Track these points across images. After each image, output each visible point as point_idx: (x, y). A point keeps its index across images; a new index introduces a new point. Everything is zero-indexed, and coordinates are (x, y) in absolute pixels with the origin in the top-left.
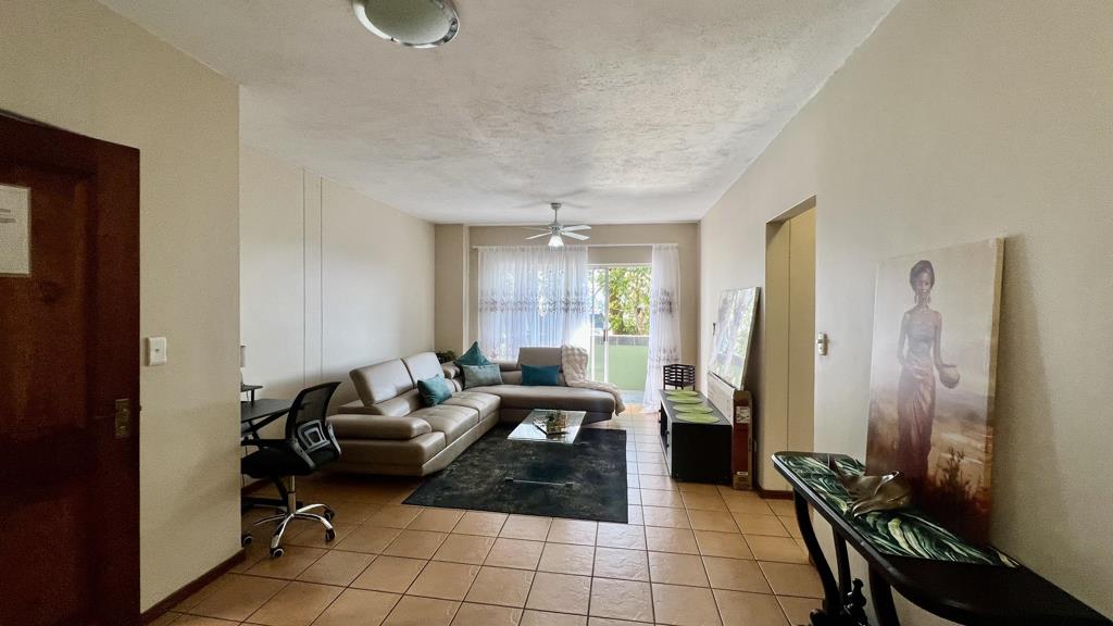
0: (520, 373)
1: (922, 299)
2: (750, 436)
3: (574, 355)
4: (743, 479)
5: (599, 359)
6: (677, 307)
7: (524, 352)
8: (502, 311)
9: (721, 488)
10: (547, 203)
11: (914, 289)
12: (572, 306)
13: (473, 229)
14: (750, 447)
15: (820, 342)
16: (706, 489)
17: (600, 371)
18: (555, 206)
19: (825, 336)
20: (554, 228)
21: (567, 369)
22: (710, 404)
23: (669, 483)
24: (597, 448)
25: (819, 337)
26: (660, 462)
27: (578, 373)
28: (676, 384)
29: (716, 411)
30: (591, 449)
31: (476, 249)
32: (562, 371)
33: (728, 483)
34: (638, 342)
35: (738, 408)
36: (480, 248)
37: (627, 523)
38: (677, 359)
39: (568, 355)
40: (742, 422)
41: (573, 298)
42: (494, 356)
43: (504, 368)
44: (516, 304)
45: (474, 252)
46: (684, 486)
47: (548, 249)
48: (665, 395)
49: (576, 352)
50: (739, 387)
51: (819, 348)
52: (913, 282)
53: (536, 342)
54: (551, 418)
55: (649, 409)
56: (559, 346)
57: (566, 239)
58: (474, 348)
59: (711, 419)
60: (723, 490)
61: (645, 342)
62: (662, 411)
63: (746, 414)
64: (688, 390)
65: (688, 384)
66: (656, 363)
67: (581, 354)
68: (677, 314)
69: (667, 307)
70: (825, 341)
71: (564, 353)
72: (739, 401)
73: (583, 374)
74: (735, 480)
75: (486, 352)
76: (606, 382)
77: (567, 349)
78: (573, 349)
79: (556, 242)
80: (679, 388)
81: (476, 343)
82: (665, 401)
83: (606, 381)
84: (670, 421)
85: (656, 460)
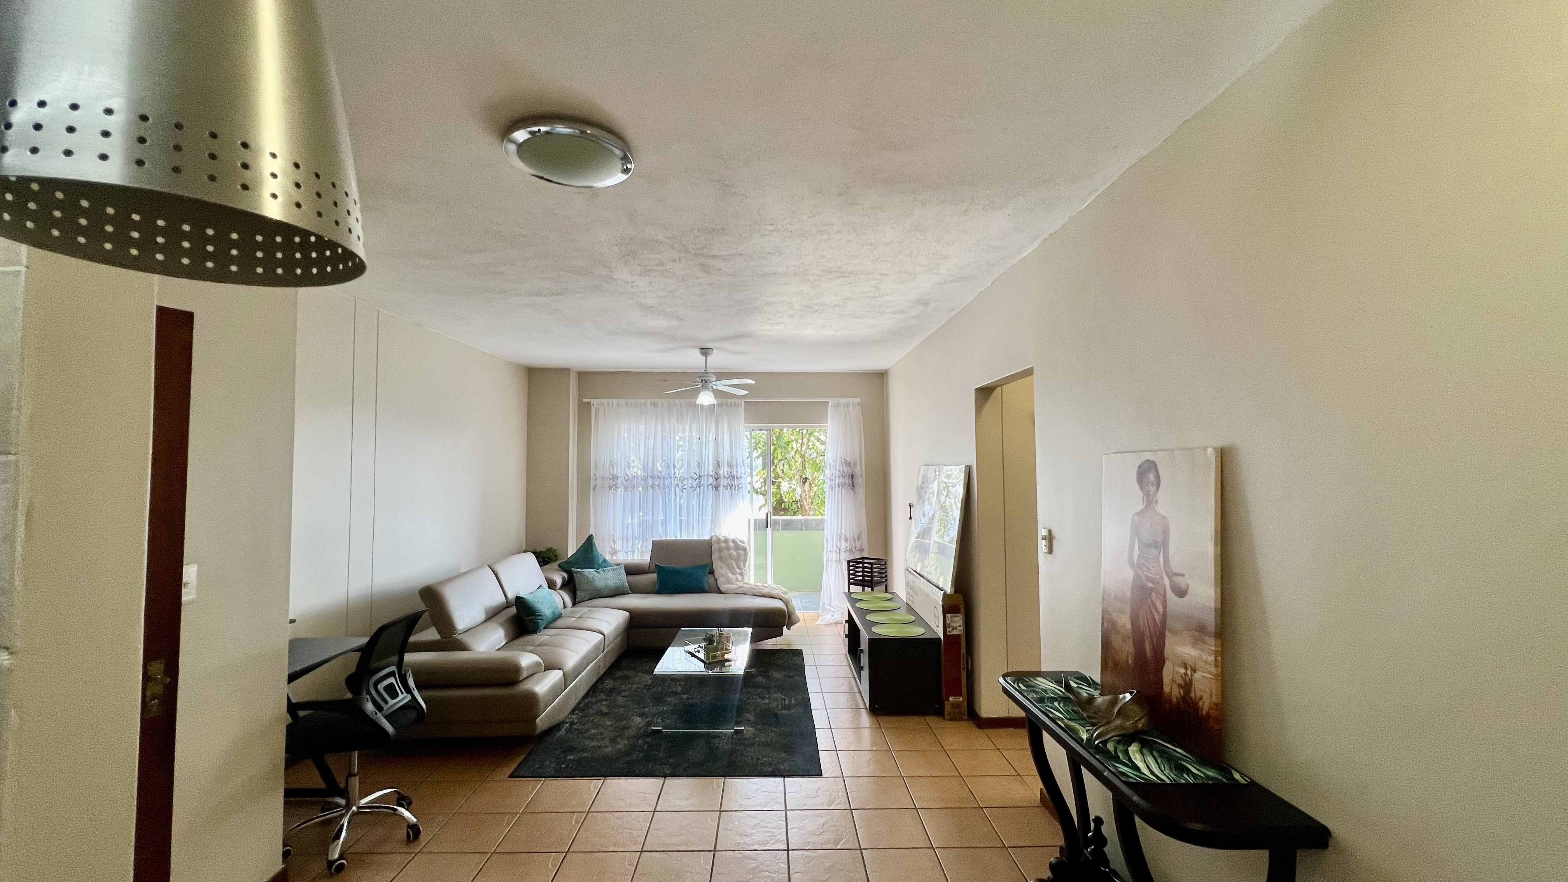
0: (654, 576)
1: (1150, 501)
2: (963, 651)
3: (728, 548)
4: (956, 706)
5: (761, 551)
6: (860, 481)
7: (659, 548)
8: (626, 489)
9: (929, 719)
10: (696, 347)
11: (1142, 489)
12: (724, 482)
13: (583, 375)
14: (963, 664)
15: (1044, 538)
16: (912, 722)
17: (761, 568)
18: (705, 351)
19: (1050, 531)
20: (703, 379)
21: (720, 569)
22: (910, 609)
23: (865, 719)
24: (767, 677)
25: (1043, 532)
26: (851, 692)
27: (733, 574)
28: (863, 584)
29: (919, 621)
30: (760, 679)
31: (589, 403)
32: (712, 572)
33: (939, 712)
34: (807, 526)
35: (948, 615)
36: (594, 402)
37: (820, 775)
38: (862, 550)
39: (720, 550)
40: (954, 633)
41: (724, 471)
42: (614, 552)
43: (632, 571)
44: (645, 479)
45: (584, 410)
46: (883, 719)
47: (695, 406)
48: (853, 601)
49: (731, 544)
50: (949, 589)
51: (1042, 545)
52: (1140, 482)
53: (675, 533)
54: (710, 640)
55: (828, 618)
56: (706, 537)
57: (718, 394)
58: (588, 546)
59: (917, 631)
60: (934, 721)
61: (819, 526)
62: (850, 621)
63: (957, 623)
64: (879, 592)
65: (879, 583)
66: (835, 556)
67: (737, 547)
68: (861, 491)
69: (847, 481)
70: (1050, 538)
71: (715, 547)
72: (949, 607)
73: (741, 574)
74: (948, 708)
75: (603, 549)
76: (770, 584)
77: (719, 541)
78: (726, 541)
79: (706, 398)
80: (868, 589)
81: (590, 538)
82: (854, 607)
83: (770, 582)
84: (864, 637)
85: (845, 688)
